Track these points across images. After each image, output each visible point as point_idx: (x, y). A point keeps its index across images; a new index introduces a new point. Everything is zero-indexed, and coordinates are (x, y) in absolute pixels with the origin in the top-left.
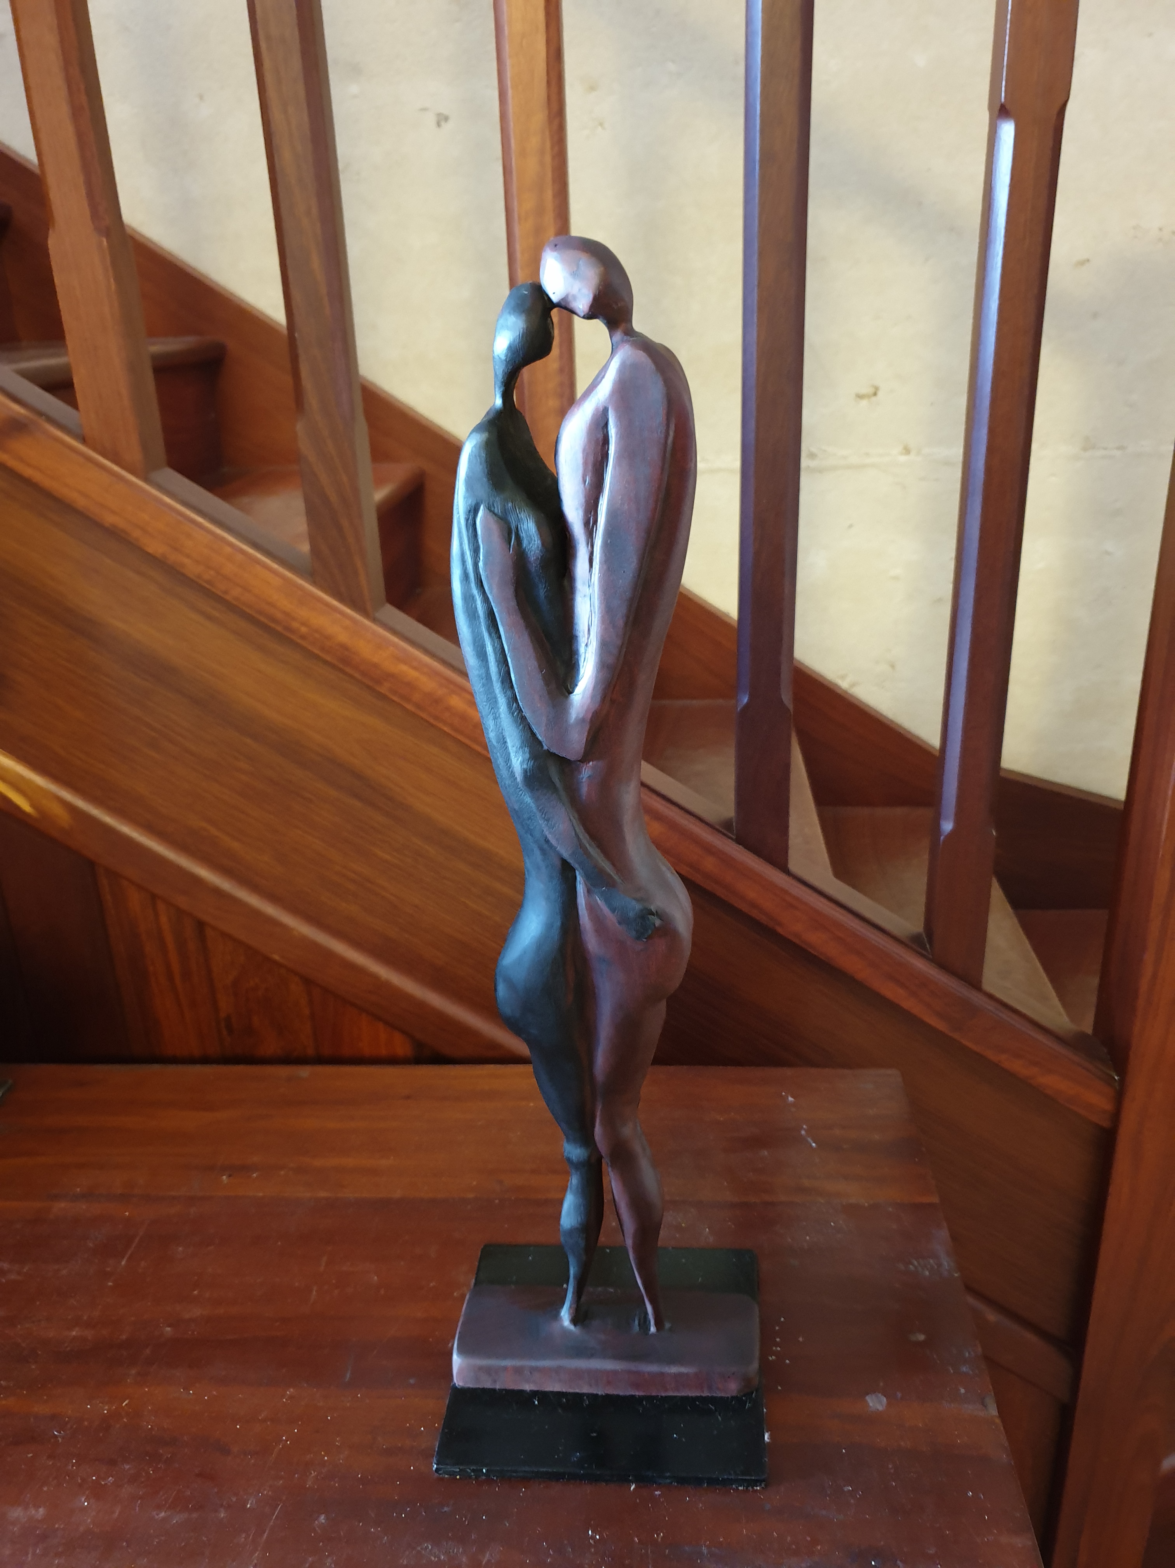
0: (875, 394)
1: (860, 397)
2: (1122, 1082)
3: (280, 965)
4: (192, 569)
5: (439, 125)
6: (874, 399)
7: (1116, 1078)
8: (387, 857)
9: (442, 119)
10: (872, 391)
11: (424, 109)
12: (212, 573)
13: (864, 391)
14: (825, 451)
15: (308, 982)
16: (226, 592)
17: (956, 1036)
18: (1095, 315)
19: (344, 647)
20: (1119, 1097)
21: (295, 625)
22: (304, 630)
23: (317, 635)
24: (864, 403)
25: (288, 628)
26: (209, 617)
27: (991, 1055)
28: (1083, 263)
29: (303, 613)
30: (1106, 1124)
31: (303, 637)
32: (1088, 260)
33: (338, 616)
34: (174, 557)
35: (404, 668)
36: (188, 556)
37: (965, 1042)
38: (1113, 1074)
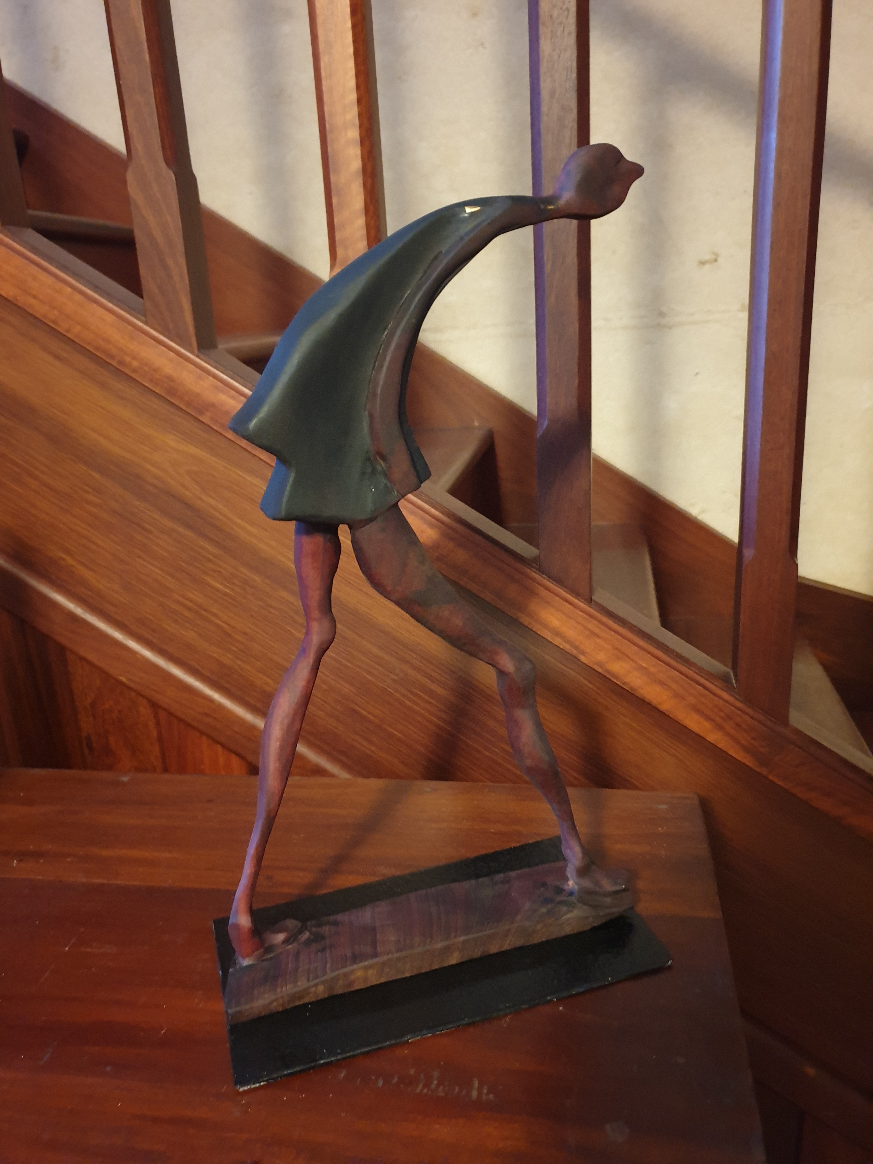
0: (716, 260)
1: (702, 263)
3: (129, 688)
6: (715, 264)
10: (713, 257)
12: (56, 312)
13: (707, 257)
15: (155, 706)
16: (68, 331)
19: (170, 378)
21: (128, 359)
22: (135, 364)
23: (146, 369)
24: (707, 267)
25: (122, 363)
26: (58, 357)
29: (133, 346)
31: (135, 371)
34: (24, 300)
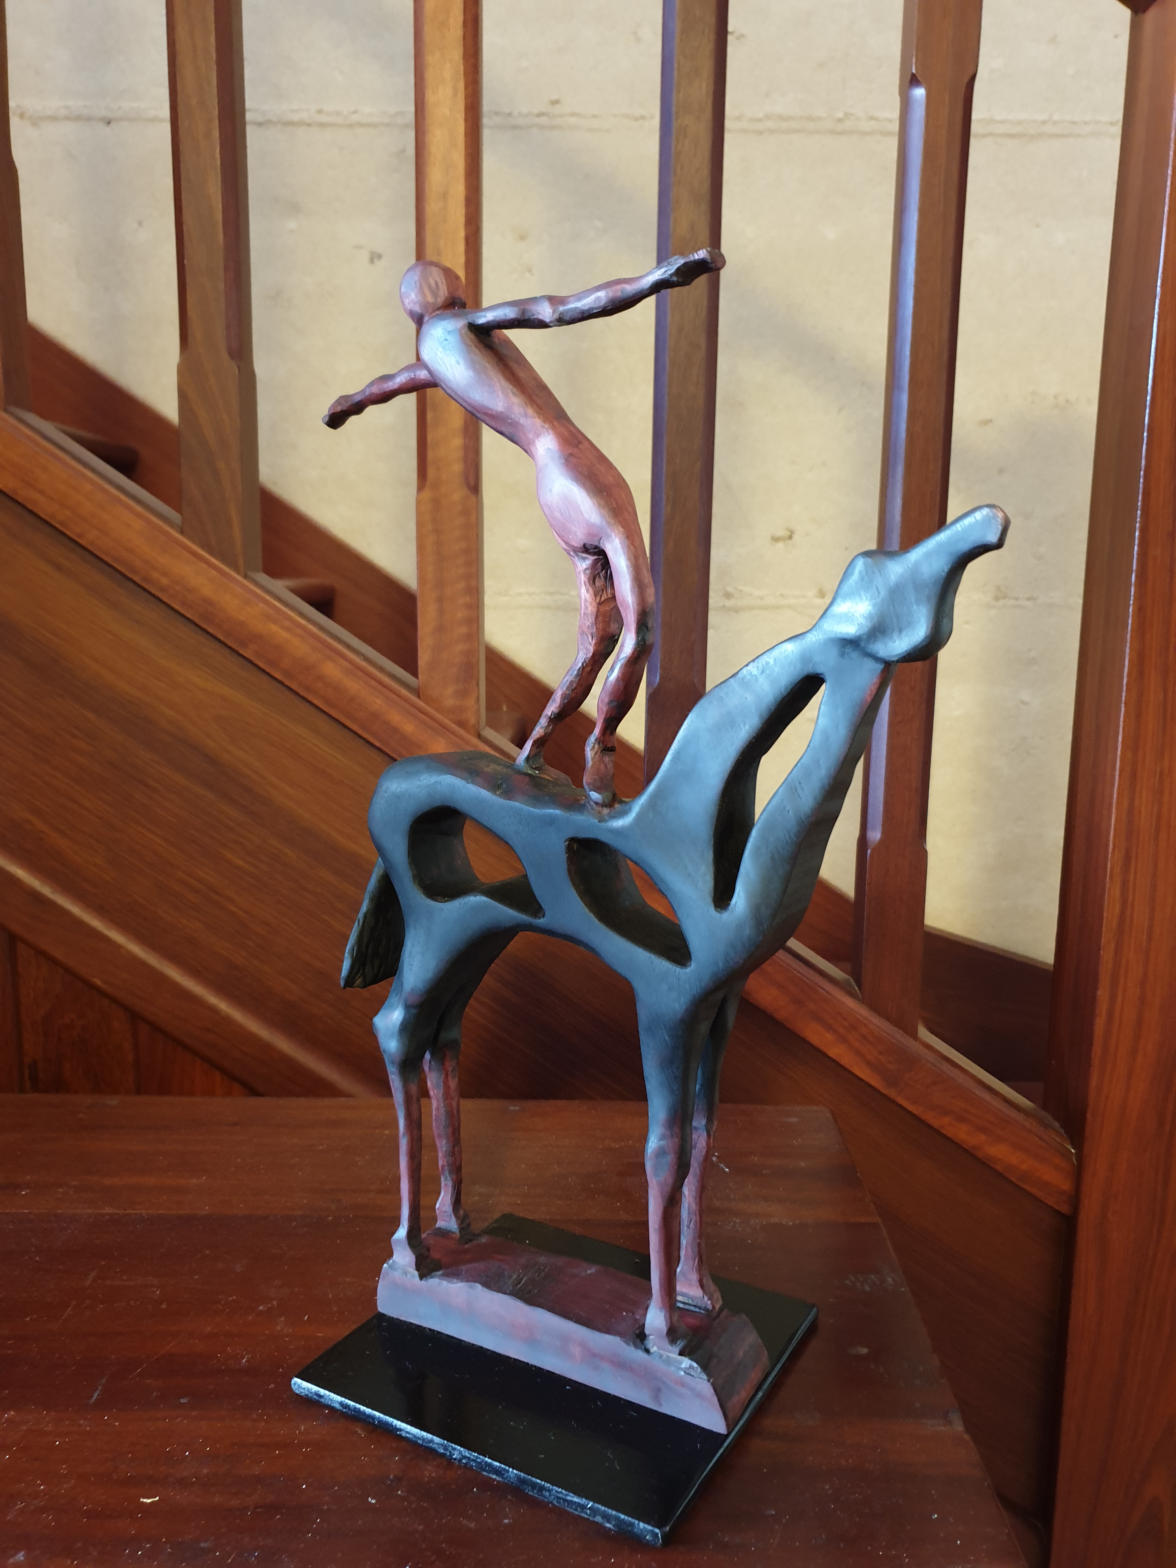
0: (790, 537)
1: (776, 539)
2: (1080, 1156)
4: (45, 507)
5: (372, 261)
6: (789, 542)
7: (1073, 1151)
8: (240, 863)
9: (375, 257)
10: (788, 534)
11: (359, 247)
12: (68, 512)
13: (782, 533)
14: (741, 591)
16: (81, 536)
17: (891, 1093)
18: (1001, 471)
19: (207, 601)
20: (1078, 1174)
21: (155, 575)
22: (164, 581)
23: (179, 588)
24: (780, 545)
25: (147, 578)
27: (930, 1118)
28: (987, 422)
29: (166, 561)
30: (1064, 1209)
31: (163, 589)
32: (991, 421)
33: (205, 565)
34: (24, 494)
35: (274, 628)
36: (42, 492)
37: (900, 1100)
38: (1070, 1147)
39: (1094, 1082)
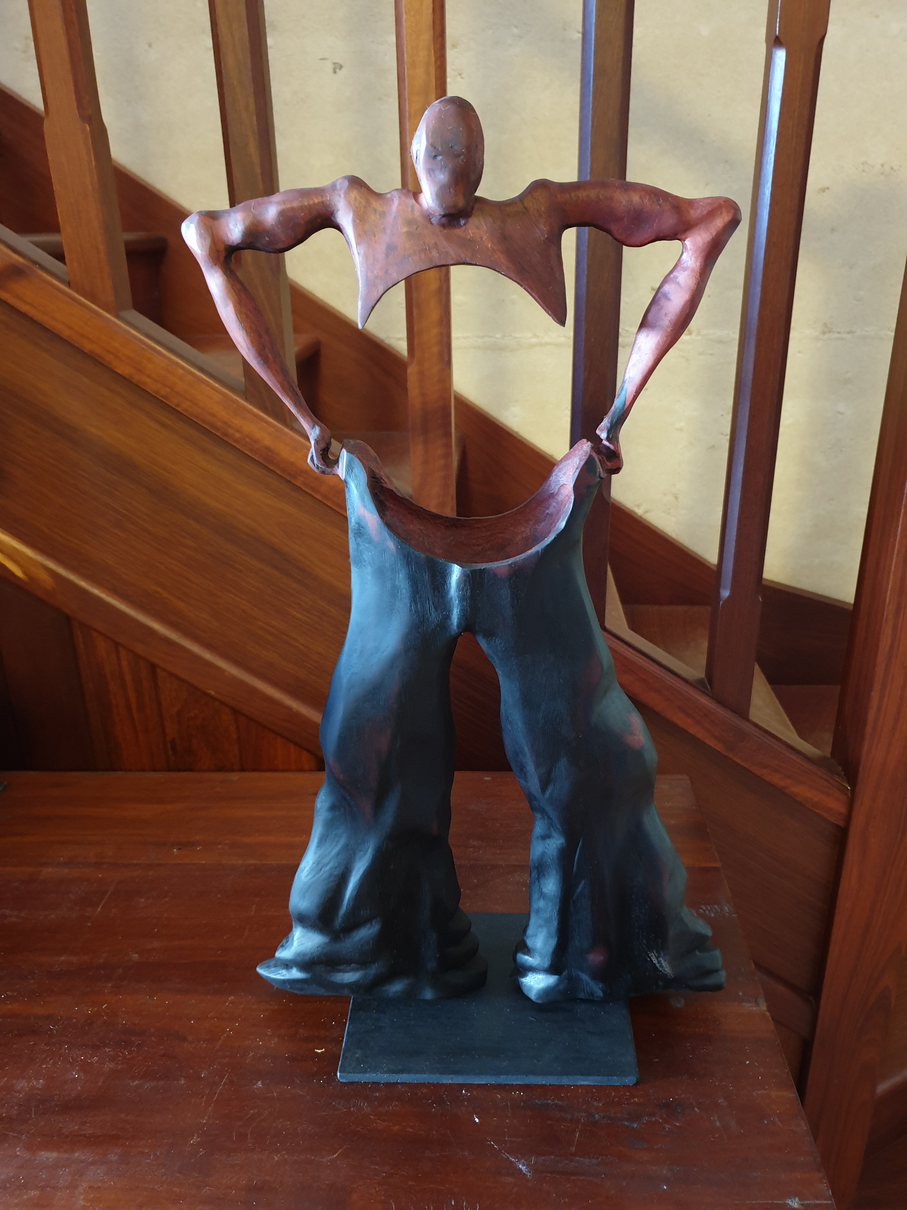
2: (853, 792)
3: (214, 699)
4: (152, 386)
5: (335, 72)
7: (849, 788)
8: (299, 616)
9: (337, 67)
11: (324, 59)
15: (236, 712)
16: (178, 406)
17: (730, 755)
20: (851, 803)
21: (231, 431)
23: (247, 440)
25: (225, 434)
27: (756, 770)
28: (824, 190)
29: (237, 422)
30: (841, 823)
31: (236, 441)
32: (828, 188)
33: (265, 424)
34: (137, 377)
36: (149, 376)
37: (735, 759)
38: (847, 785)
39: (865, 748)
